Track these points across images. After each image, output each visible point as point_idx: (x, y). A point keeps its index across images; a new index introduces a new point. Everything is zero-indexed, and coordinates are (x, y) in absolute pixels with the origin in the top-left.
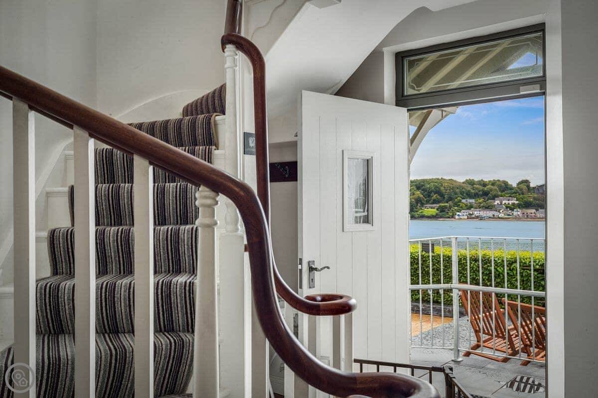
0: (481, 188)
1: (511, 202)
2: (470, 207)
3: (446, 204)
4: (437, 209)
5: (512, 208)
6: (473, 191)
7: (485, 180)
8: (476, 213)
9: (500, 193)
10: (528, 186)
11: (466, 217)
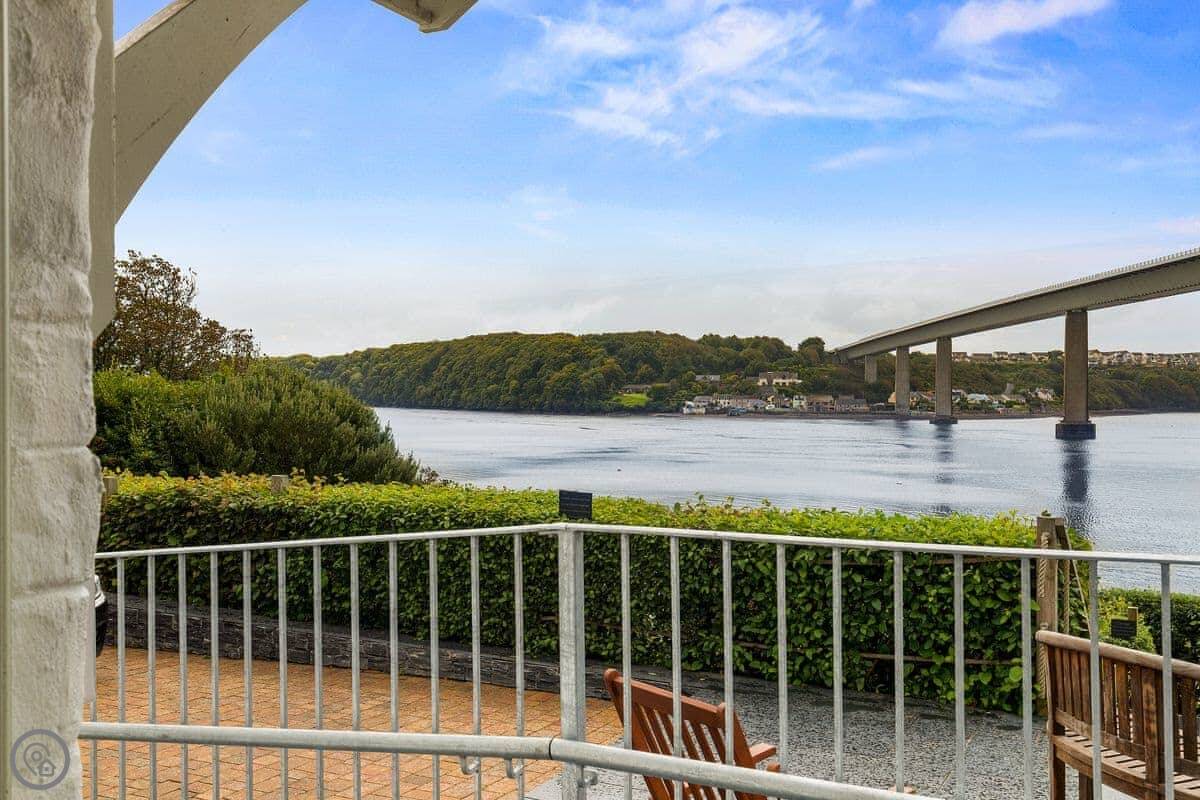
0: (732, 351)
1: (787, 381)
2: (710, 391)
3: (665, 385)
4: (648, 395)
5: (788, 392)
6: (718, 360)
7: (741, 336)
8: (723, 403)
9: (767, 364)
10: (821, 350)
11: (703, 411)
